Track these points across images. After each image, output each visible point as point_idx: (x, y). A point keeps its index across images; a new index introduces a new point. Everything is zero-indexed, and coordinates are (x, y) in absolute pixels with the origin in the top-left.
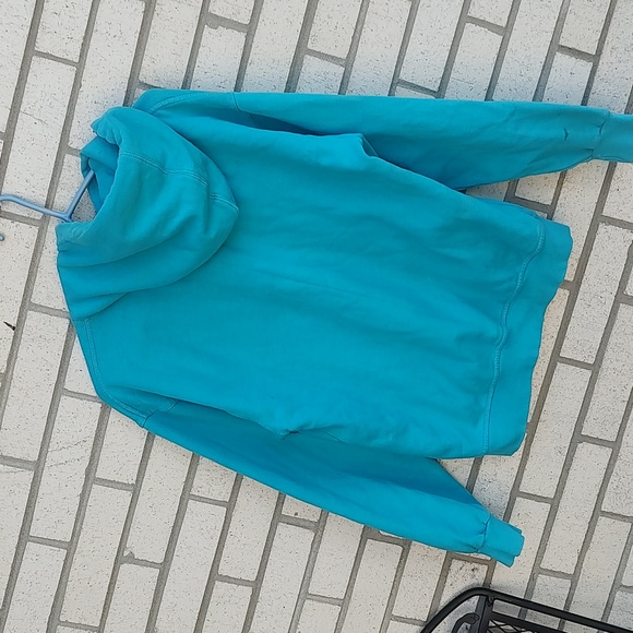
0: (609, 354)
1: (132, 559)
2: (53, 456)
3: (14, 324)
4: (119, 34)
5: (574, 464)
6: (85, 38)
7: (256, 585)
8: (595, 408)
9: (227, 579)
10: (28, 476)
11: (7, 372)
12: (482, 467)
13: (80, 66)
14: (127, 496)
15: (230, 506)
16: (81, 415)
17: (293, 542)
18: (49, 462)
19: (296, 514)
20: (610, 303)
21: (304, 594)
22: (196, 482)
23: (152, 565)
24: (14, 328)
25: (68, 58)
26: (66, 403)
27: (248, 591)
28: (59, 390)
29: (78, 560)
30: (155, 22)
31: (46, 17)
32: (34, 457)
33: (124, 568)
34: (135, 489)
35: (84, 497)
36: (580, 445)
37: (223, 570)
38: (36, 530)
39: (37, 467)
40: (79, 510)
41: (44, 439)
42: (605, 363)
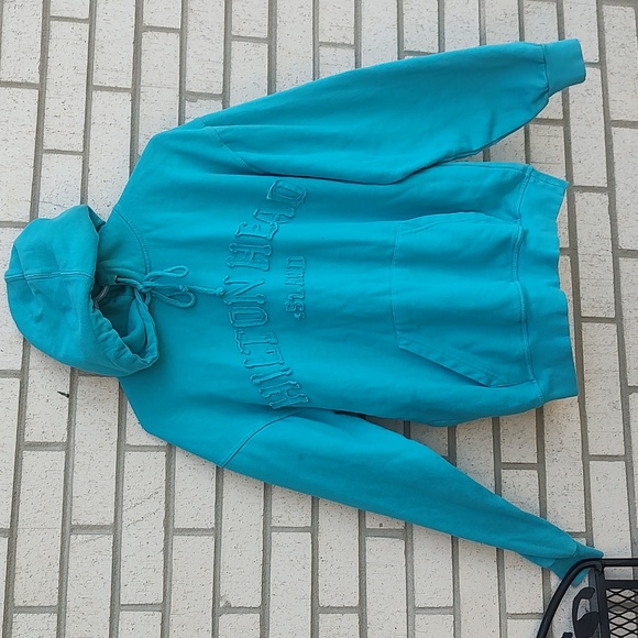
0: (625, 305)
1: (229, 609)
2: (128, 515)
3: (67, 391)
4: (113, 122)
5: (632, 416)
6: (85, 131)
7: (361, 609)
8: (631, 357)
9: (330, 610)
10: (108, 541)
11: (69, 440)
12: (546, 438)
13: (85, 154)
14: (209, 541)
15: (313, 530)
16: (147, 467)
17: (386, 553)
18: (126, 522)
19: (381, 525)
20: (610, 259)
21: (412, 610)
22: (275, 513)
23: (251, 610)
24: (68, 396)
25: (75, 149)
26: (131, 458)
27: (355, 618)
28: (122, 447)
29: (174, 620)
30: (142, 106)
31: (48, 121)
32: (110, 520)
33: (223, 619)
34: (216, 532)
35: (167, 551)
36: (631, 396)
37: (324, 600)
38: (126, 597)
39: (115, 529)
40: (165, 567)
41: (117, 500)
42: (626, 315)
